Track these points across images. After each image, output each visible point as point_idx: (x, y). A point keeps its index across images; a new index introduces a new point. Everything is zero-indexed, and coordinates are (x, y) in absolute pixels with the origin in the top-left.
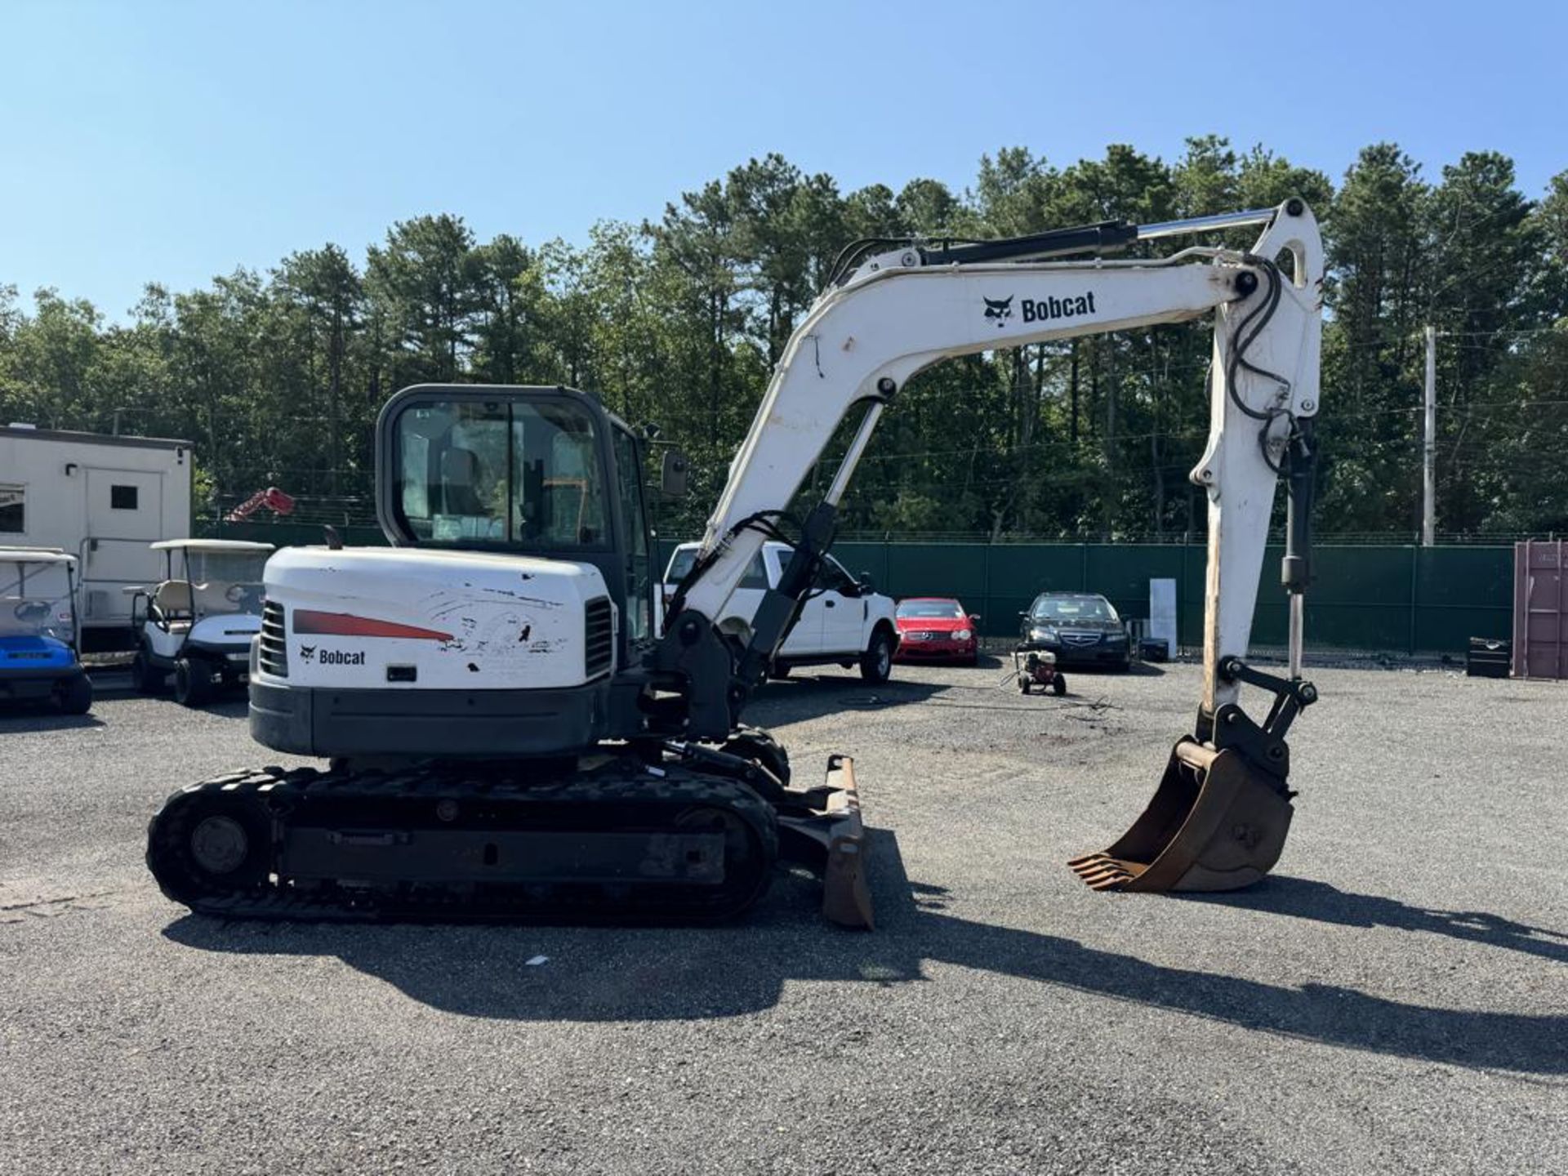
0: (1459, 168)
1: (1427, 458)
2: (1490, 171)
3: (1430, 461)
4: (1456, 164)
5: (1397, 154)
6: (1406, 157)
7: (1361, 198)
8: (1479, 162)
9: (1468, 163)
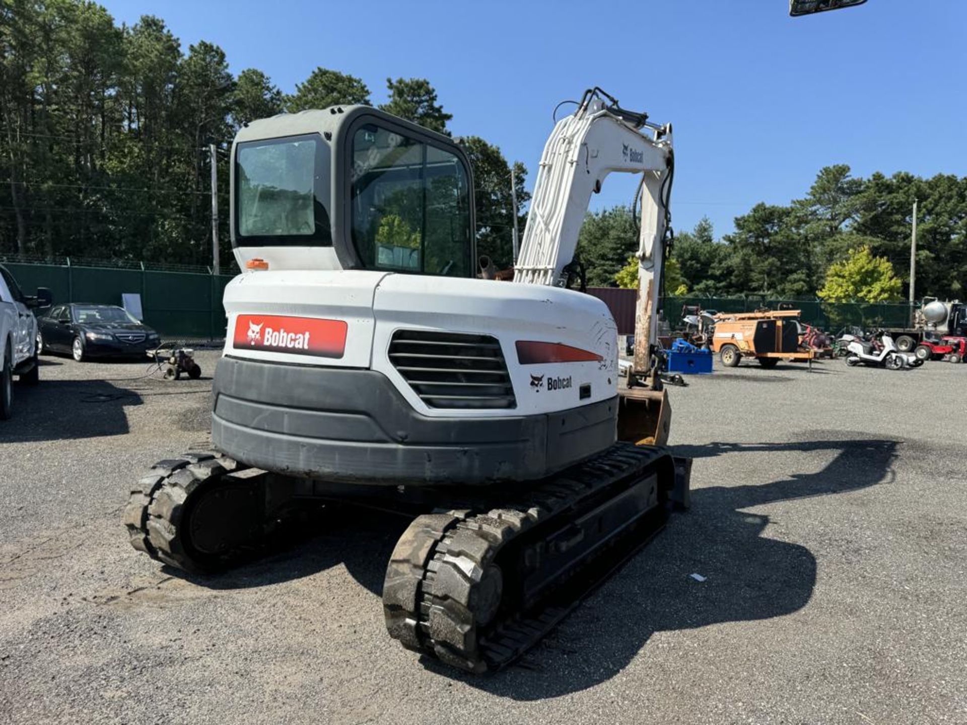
0: (198, 49)
1: (214, 223)
2: (214, 57)
3: (216, 226)
4: (196, 45)
5: (163, 27)
6: (169, 31)
7: (158, 50)
8: (207, 48)
9: (203, 48)
